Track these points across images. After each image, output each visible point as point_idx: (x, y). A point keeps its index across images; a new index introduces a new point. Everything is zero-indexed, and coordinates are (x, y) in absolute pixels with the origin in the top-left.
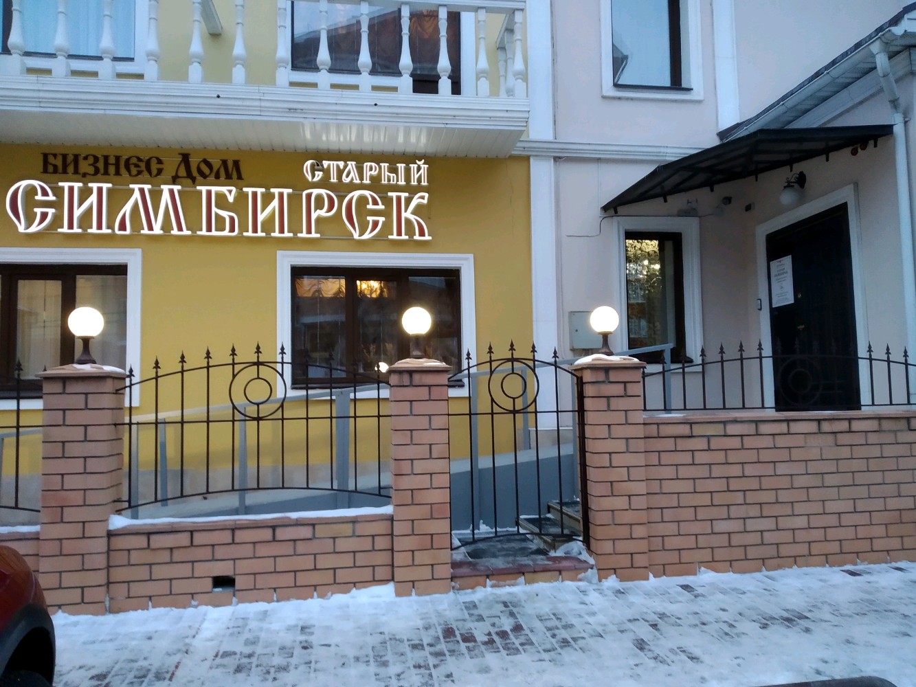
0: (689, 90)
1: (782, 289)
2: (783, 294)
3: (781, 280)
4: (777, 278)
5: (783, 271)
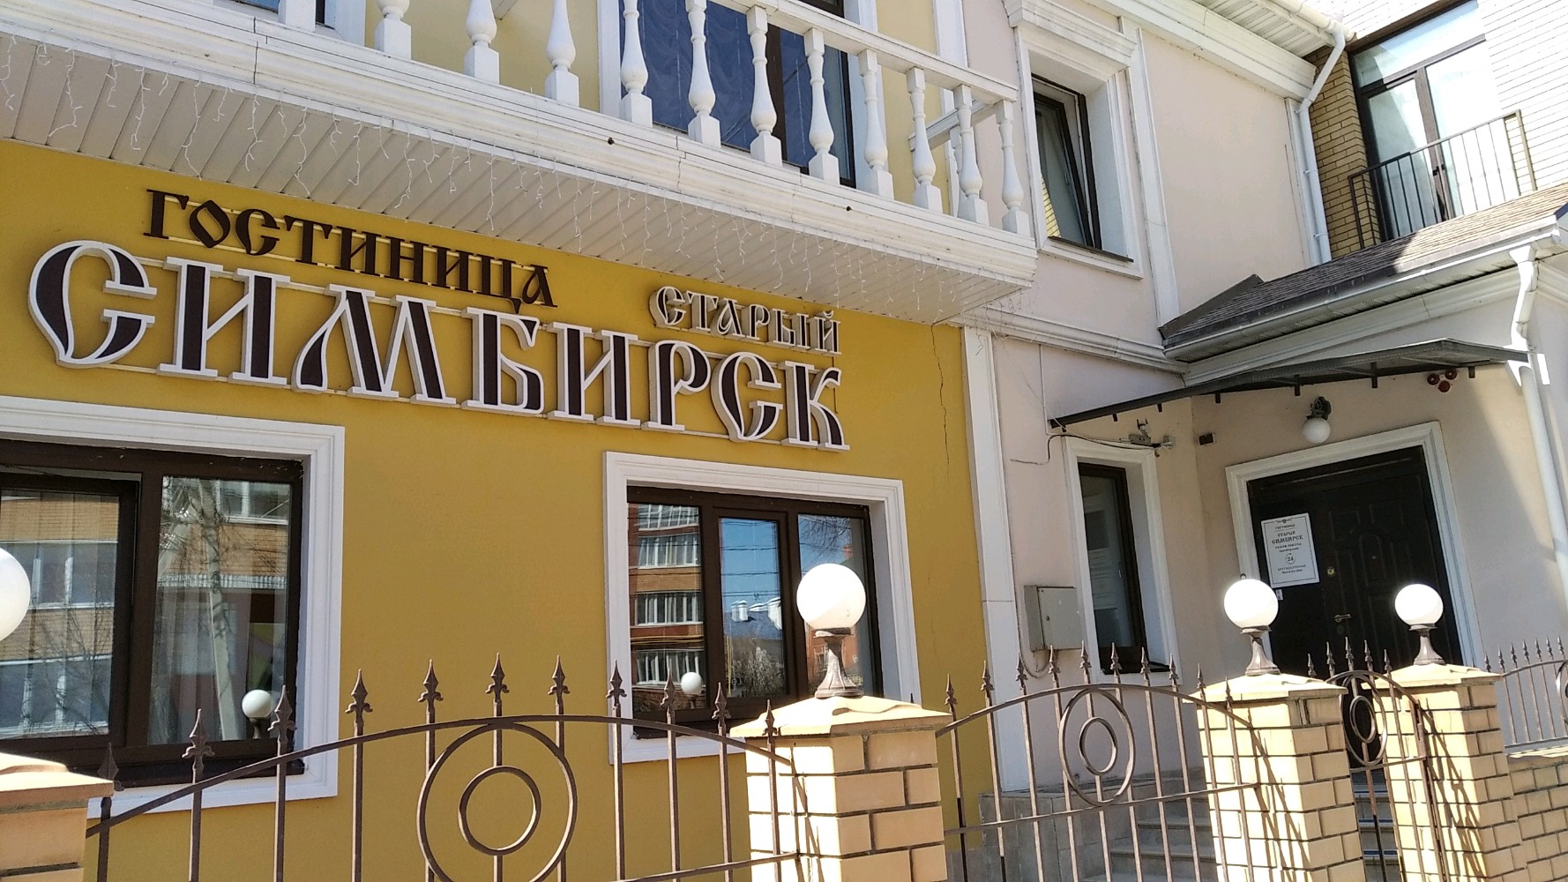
0: (1125, 260)
1: (1291, 562)
2: (1295, 569)
3: (1287, 548)
4: (1278, 545)
5: (1292, 536)
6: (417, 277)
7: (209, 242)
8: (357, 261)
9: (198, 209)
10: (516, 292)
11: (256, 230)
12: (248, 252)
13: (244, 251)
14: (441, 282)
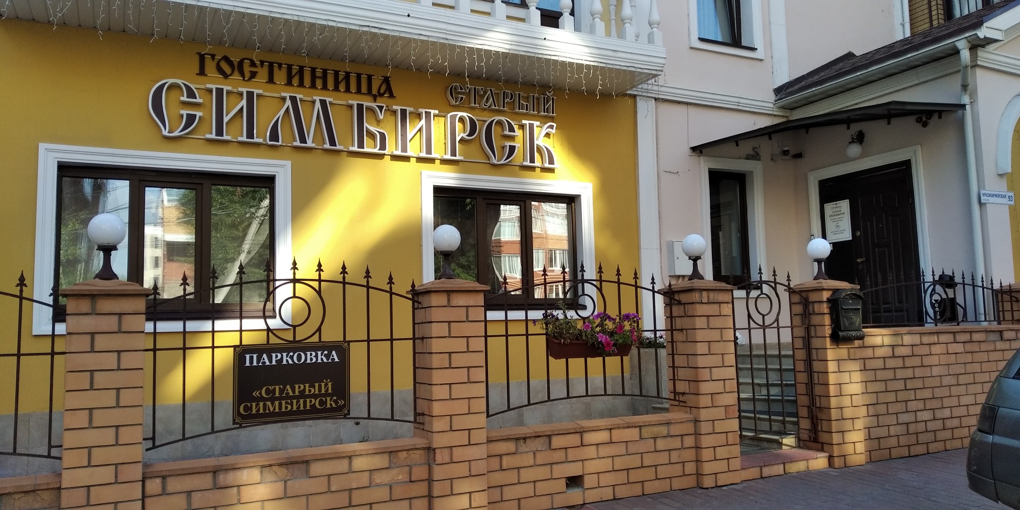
0: (753, 49)
1: (838, 228)
2: (840, 232)
3: (837, 220)
4: (832, 218)
5: (840, 213)
6: (325, 87)
7: (226, 76)
8: (295, 81)
9: (220, 60)
10: (375, 91)
11: (247, 69)
12: (244, 79)
13: (242, 79)
14: (336, 89)
